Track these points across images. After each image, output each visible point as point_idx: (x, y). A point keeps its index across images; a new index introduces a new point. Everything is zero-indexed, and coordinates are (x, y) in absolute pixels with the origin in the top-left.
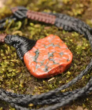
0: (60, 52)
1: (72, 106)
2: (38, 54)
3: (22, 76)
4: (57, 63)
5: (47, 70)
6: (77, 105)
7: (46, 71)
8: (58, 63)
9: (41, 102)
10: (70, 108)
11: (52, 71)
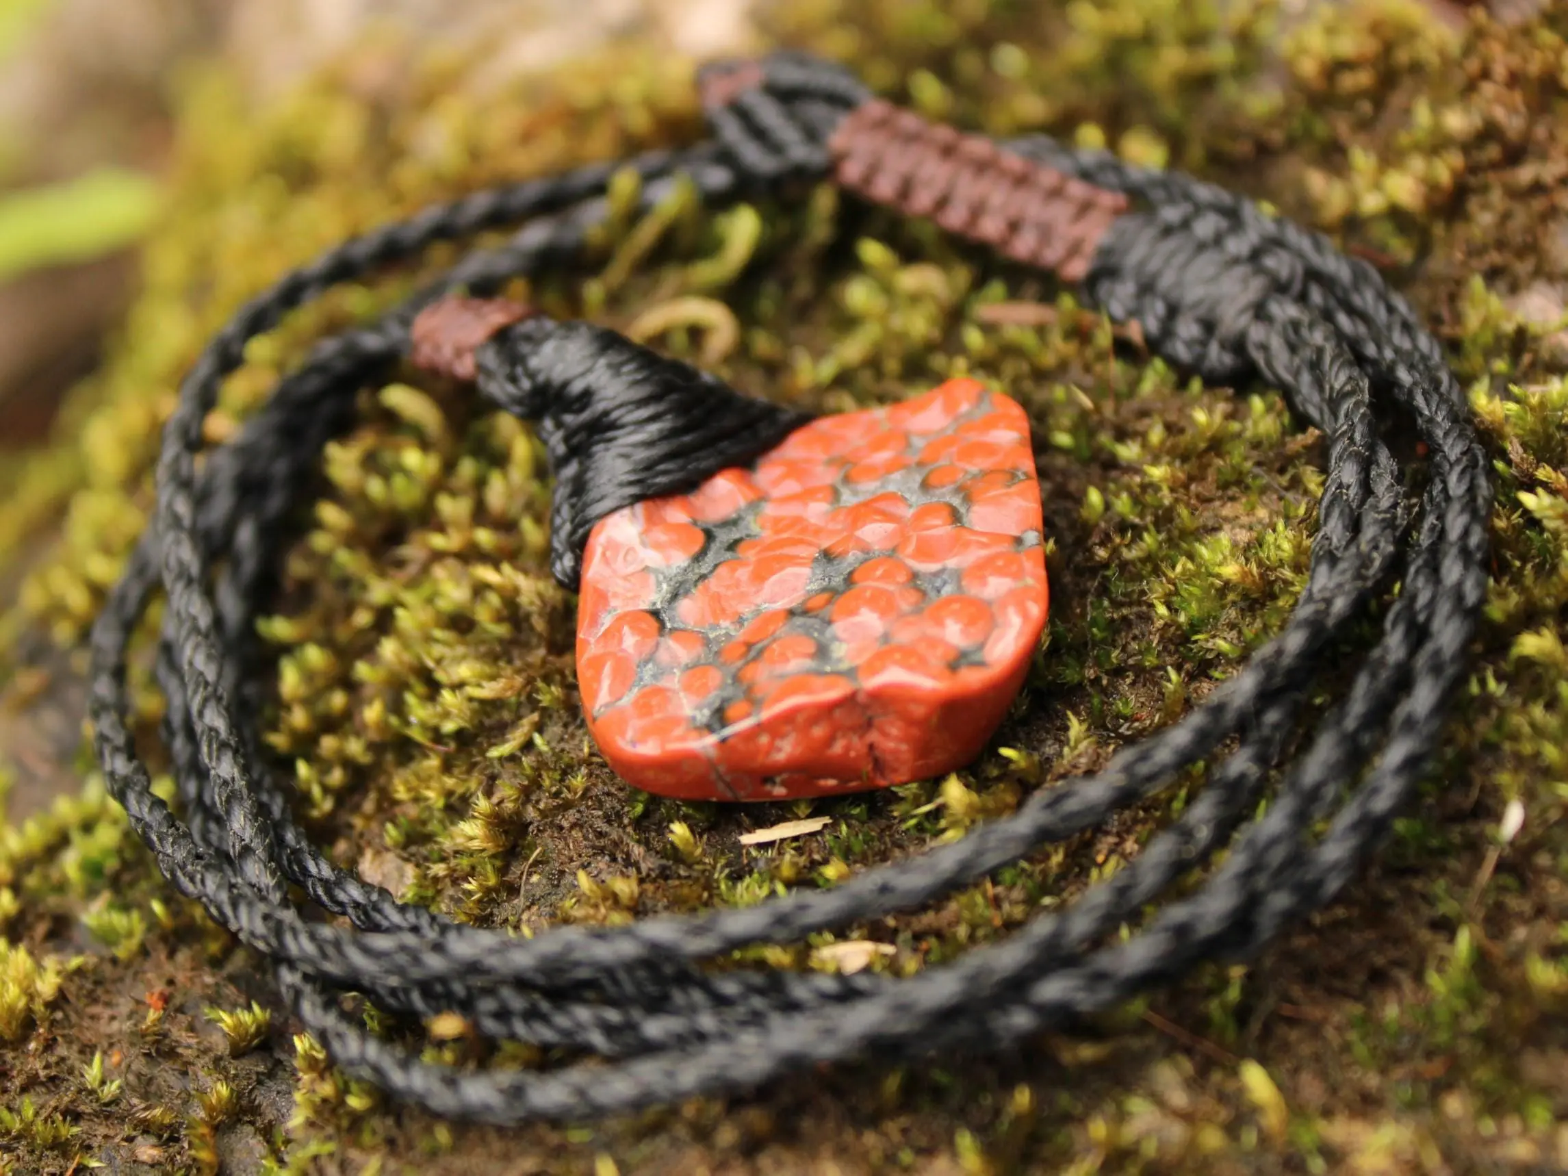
0: (934, 567)
1: (870, 1139)
2: (732, 546)
3: (528, 746)
4: (844, 666)
5: (720, 717)
6: (923, 1142)
7: (709, 728)
8: (851, 673)
9: (545, 1019)
10: (826, 1150)
11: (764, 739)
